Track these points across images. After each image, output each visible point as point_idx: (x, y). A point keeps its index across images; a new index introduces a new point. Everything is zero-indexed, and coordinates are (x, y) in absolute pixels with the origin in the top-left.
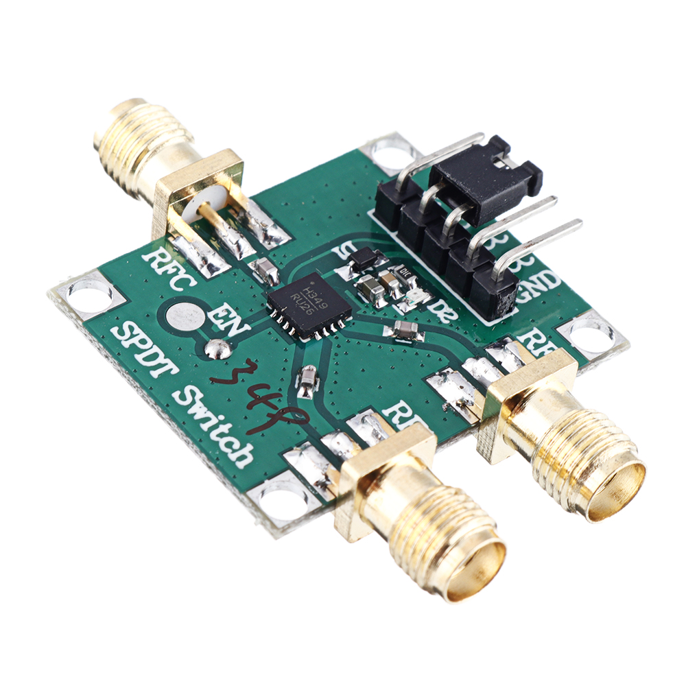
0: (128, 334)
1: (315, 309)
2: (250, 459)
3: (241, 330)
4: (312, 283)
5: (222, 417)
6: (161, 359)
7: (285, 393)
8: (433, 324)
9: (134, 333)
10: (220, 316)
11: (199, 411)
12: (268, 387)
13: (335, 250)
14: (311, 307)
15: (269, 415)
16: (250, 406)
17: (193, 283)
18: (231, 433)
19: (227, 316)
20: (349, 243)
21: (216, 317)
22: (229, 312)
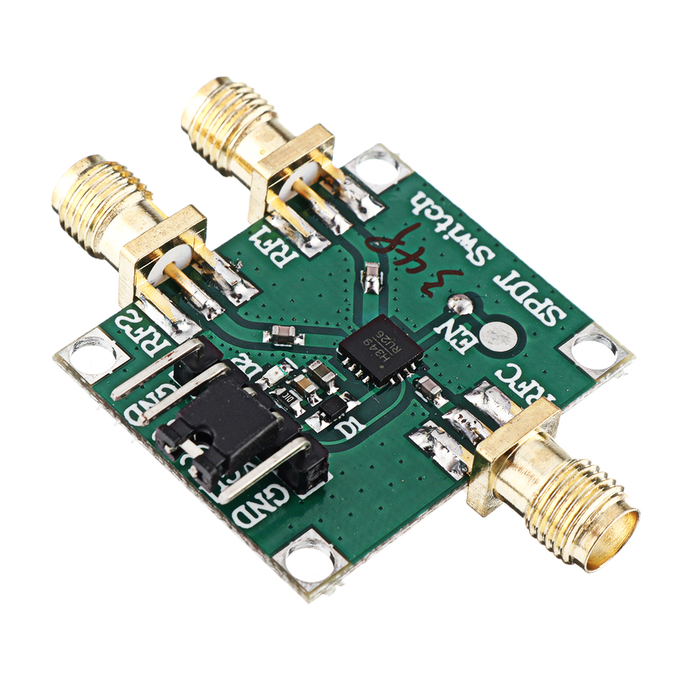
0: (549, 312)
1: (376, 338)
2: (414, 201)
3: (442, 326)
4: (382, 367)
5: (446, 237)
6: (512, 289)
7: (392, 267)
8: (256, 352)
9: (543, 314)
10: (466, 340)
11: (467, 242)
12: (409, 271)
13: (362, 427)
15: (403, 243)
16: (421, 250)
17: (498, 373)
18: (434, 223)
19: (459, 341)
20: (349, 436)
21: (470, 339)
22: (457, 344)
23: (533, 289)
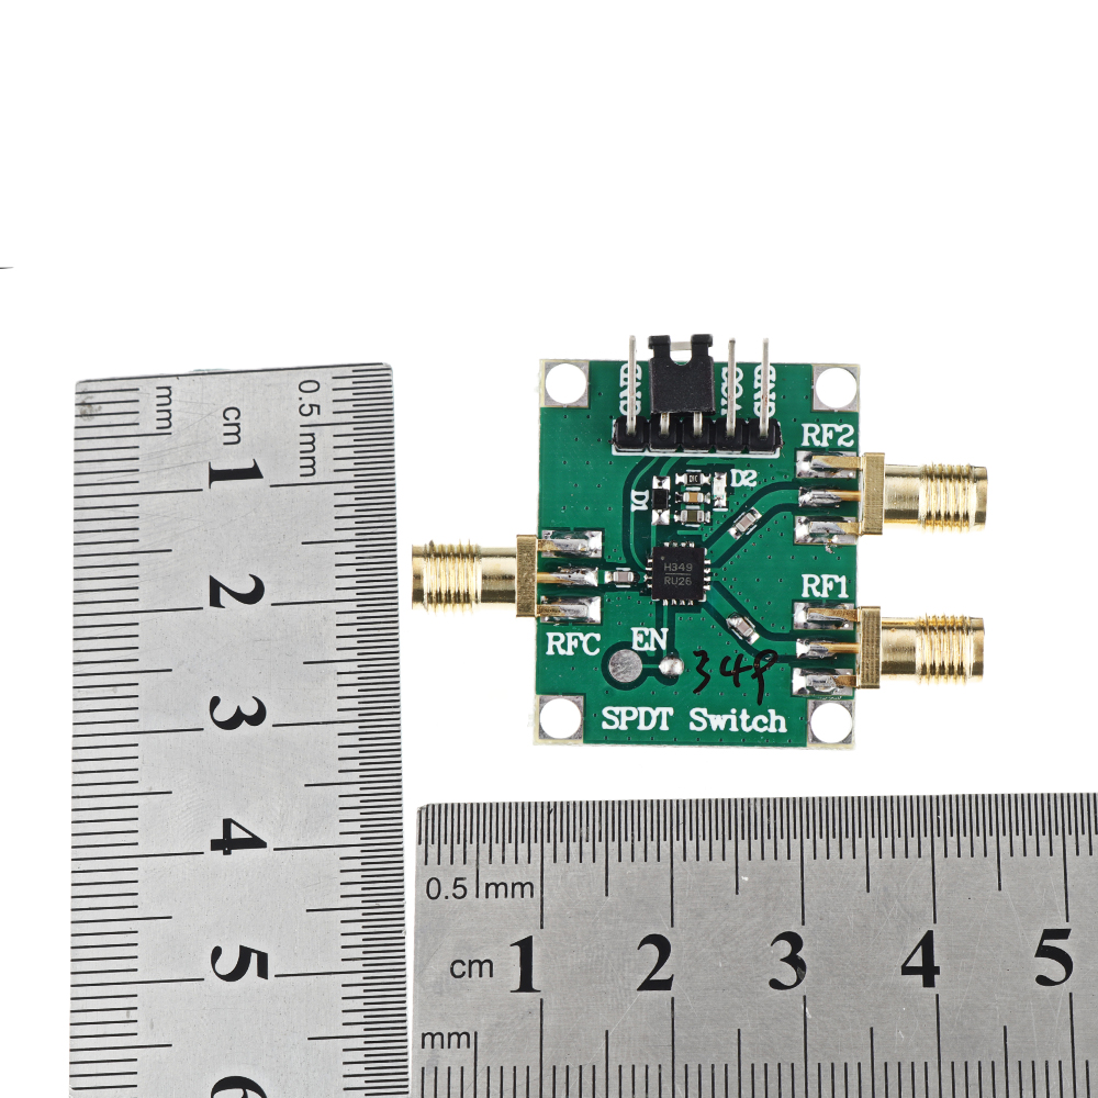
0: (615, 719)
1: (688, 576)
2: (783, 720)
3: (665, 637)
4: (662, 558)
5: (734, 711)
6: (654, 713)
7: (741, 651)
8: (750, 495)
9: (617, 713)
10: (641, 641)
11: (718, 722)
12: (727, 659)
13: (633, 508)
14: (685, 577)
15: (753, 677)
16: (737, 684)
17: (598, 637)
18: (752, 715)
19: (644, 636)
20: (634, 493)
21: (640, 645)
22: (643, 633)
23: (642, 727)
